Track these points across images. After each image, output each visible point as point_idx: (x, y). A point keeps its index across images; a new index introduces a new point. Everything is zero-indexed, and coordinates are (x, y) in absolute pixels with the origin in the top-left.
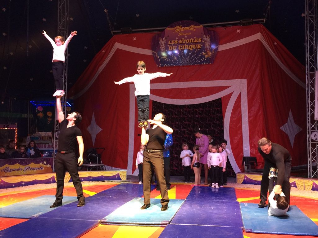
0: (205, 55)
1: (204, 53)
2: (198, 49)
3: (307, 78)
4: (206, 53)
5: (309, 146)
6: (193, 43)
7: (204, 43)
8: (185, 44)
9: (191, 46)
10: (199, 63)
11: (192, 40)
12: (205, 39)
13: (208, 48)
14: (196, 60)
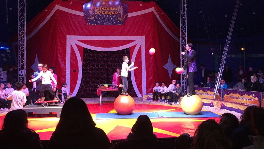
0: (120, 19)
1: (119, 17)
2: (115, 15)
3: (181, 39)
4: (120, 18)
5: (181, 78)
6: (112, 10)
7: (119, 11)
8: (107, 11)
9: (110, 12)
10: (115, 24)
11: (111, 8)
12: (120, 8)
13: (122, 14)
14: (113, 22)
